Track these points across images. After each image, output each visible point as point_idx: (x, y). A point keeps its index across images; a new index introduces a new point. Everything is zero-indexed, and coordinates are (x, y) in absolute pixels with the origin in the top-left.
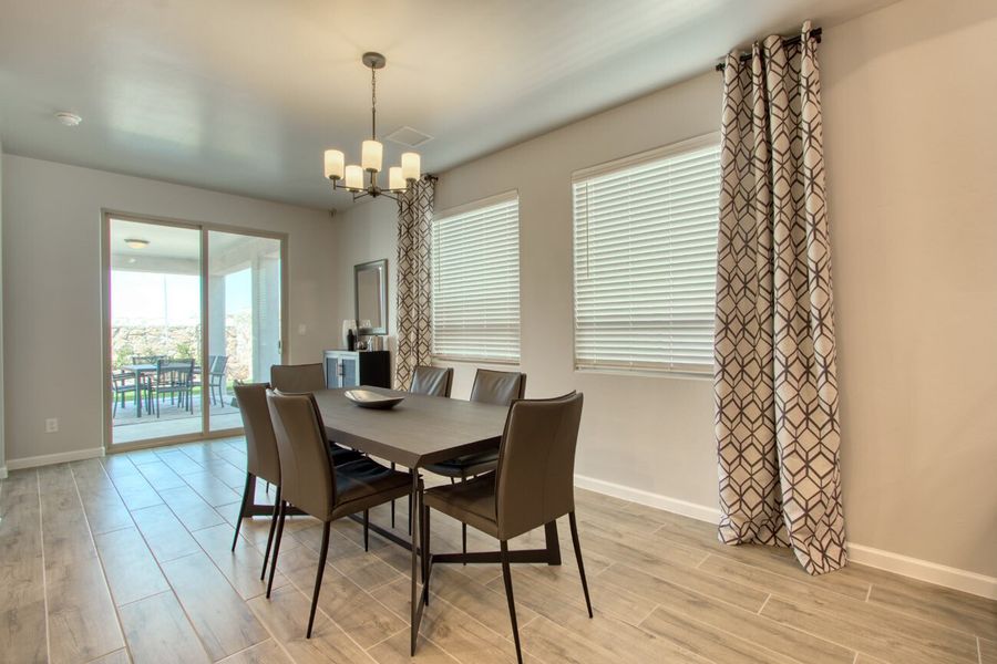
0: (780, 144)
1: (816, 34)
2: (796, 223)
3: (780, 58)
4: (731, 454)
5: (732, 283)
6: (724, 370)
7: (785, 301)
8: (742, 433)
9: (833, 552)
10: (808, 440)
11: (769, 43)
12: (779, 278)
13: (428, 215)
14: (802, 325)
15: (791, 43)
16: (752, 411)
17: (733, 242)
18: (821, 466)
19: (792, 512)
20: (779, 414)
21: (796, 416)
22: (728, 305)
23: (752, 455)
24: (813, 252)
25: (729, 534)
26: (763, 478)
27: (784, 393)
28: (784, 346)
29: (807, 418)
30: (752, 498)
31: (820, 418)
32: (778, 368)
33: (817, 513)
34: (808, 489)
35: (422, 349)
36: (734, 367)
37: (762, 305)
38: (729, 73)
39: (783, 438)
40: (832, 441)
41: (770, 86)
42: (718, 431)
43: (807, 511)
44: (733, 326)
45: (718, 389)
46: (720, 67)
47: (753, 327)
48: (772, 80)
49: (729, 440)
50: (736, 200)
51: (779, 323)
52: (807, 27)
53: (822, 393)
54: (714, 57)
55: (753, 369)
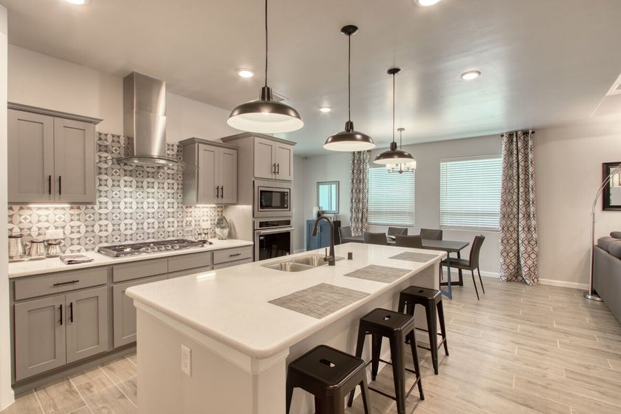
0: (522, 164)
1: (533, 133)
2: (527, 186)
3: (522, 138)
4: (505, 254)
5: (506, 203)
6: (503, 229)
7: (522, 209)
8: (508, 248)
9: (536, 280)
10: (529, 249)
11: (519, 133)
12: (521, 203)
13: (368, 166)
14: (528, 216)
15: (525, 133)
16: (511, 242)
17: (507, 191)
18: (533, 256)
19: (525, 270)
20: (520, 242)
21: (526, 242)
22: (504, 210)
23: (511, 254)
24: (531, 196)
25: (504, 278)
26: (515, 261)
27: (522, 236)
28: (522, 223)
29: (529, 243)
30: (511, 267)
31: (533, 243)
32: (520, 229)
33: (532, 269)
34: (530, 262)
35: (364, 220)
36: (505, 228)
37: (515, 210)
38: (505, 139)
39: (522, 249)
40: (536, 249)
41: (519, 146)
42: (501, 247)
43: (530, 269)
44: (505, 216)
45: (502, 235)
46: (502, 136)
47: (512, 216)
48: (520, 144)
49: (505, 250)
50: (508, 178)
51: (521, 216)
52: (530, 131)
53: (534, 236)
54: (500, 132)
55: (511, 229)
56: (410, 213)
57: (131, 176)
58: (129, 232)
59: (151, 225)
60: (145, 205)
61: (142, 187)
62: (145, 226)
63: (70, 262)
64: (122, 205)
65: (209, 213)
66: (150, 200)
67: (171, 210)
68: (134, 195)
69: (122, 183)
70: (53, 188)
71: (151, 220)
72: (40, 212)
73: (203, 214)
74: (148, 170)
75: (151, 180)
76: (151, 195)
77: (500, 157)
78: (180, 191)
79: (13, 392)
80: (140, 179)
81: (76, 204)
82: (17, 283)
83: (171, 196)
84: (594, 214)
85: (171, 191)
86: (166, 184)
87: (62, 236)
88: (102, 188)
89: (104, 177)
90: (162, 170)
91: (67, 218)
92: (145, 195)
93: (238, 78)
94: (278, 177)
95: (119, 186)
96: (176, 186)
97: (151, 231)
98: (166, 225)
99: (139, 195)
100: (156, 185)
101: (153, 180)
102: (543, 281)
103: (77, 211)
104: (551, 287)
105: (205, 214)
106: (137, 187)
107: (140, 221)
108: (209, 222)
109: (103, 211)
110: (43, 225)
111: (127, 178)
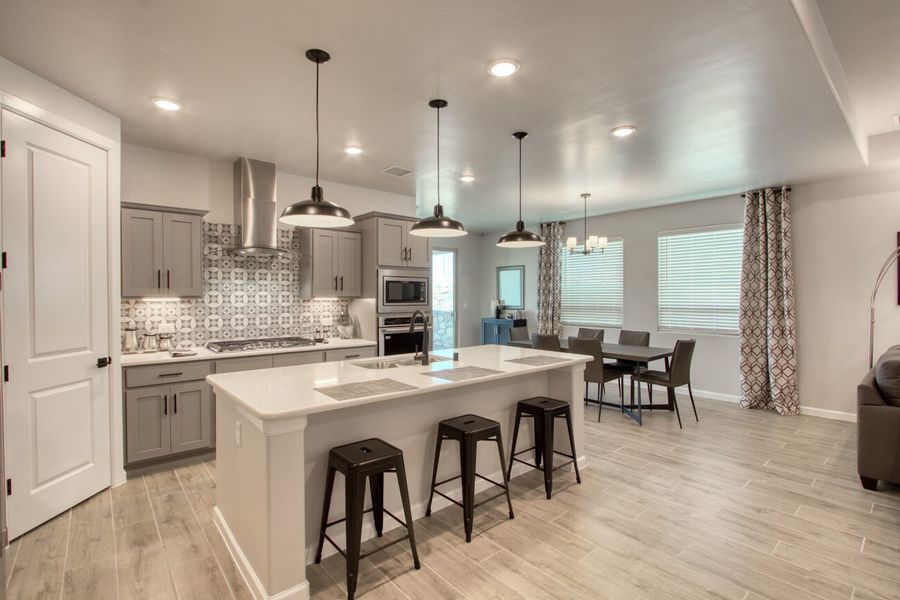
0: (771, 236)
1: (788, 190)
2: (778, 269)
3: (772, 198)
4: (747, 369)
5: (748, 294)
6: (744, 332)
7: (772, 303)
8: (752, 360)
9: (793, 408)
10: (782, 362)
11: (767, 191)
12: (770, 293)
13: (560, 245)
14: (780, 313)
15: (777, 191)
16: (757, 350)
17: (749, 276)
18: (788, 372)
19: (775, 392)
20: (769, 351)
21: (777, 352)
22: (746, 304)
23: (757, 369)
24: (785, 283)
25: (745, 404)
26: (762, 379)
27: (772, 342)
28: (772, 322)
29: (782, 353)
30: (756, 388)
31: (788, 352)
32: (769, 332)
33: (786, 391)
34: (782, 381)
35: (556, 319)
36: (748, 331)
37: (762, 304)
38: (747, 201)
39: (771, 361)
40: (793, 362)
41: (768, 210)
42: (741, 359)
43: (782, 390)
44: (747, 313)
45: (741, 340)
46: (744, 196)
47: (758, 313)
48: (768, 208)
49: (746, 362)
50: (751, 257)
51: (770, 312)
52: (784, 188)
53: (789, 342)
54: (740, 191)
55: (757, 332)
56: (617, 309)
57: (242, 267)
58: (240, 328)
59: (263, 321)
60: (257, 299)
61: (254, 279)
62: (257, 321)
63: (175, 355)
64: (233, 299)
65: (332, 308)
66: (263, 293)
67: (286, 304)
68: (245, 288)
69: (233, 275)
70: (162, 282)
71: (263, 316)
72: (153, 306)
73: (323, 308)
74: (261, 260)
75: (263, 271)
76: (263, 288)
77: (740, 228)
78: (296, 283)
79: (125, 472)
80: (251, 271)
81: (186, 298)
82: (129, 371)
83: (286, 288)
84: (872, 310)
85: (286, 283)
86: (280, 276)
87: (173, 331)
88: (213, 281)
89: (214, 269)
90: (275, 260)
91: (179, 312)
92: (257, 288)
93: (345, 154)
94: (410, 264)
95: (229, 278)
96: (291, 278)
97: (263, 327)
98: (280, 320)
99: (251, 288)
100: (269, 276)
101: (265, 271)
102: (806, 409)
103: (188, 306)
104: (818, 420)
105: (326, 309)
106: (249, 279)
107: (252, 315)
108: (331, 319)
109: (213, 305)
110: (156, 319)
111: (238, 270)
